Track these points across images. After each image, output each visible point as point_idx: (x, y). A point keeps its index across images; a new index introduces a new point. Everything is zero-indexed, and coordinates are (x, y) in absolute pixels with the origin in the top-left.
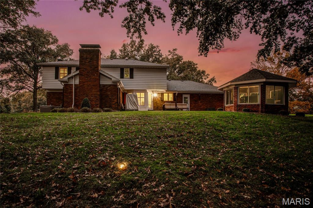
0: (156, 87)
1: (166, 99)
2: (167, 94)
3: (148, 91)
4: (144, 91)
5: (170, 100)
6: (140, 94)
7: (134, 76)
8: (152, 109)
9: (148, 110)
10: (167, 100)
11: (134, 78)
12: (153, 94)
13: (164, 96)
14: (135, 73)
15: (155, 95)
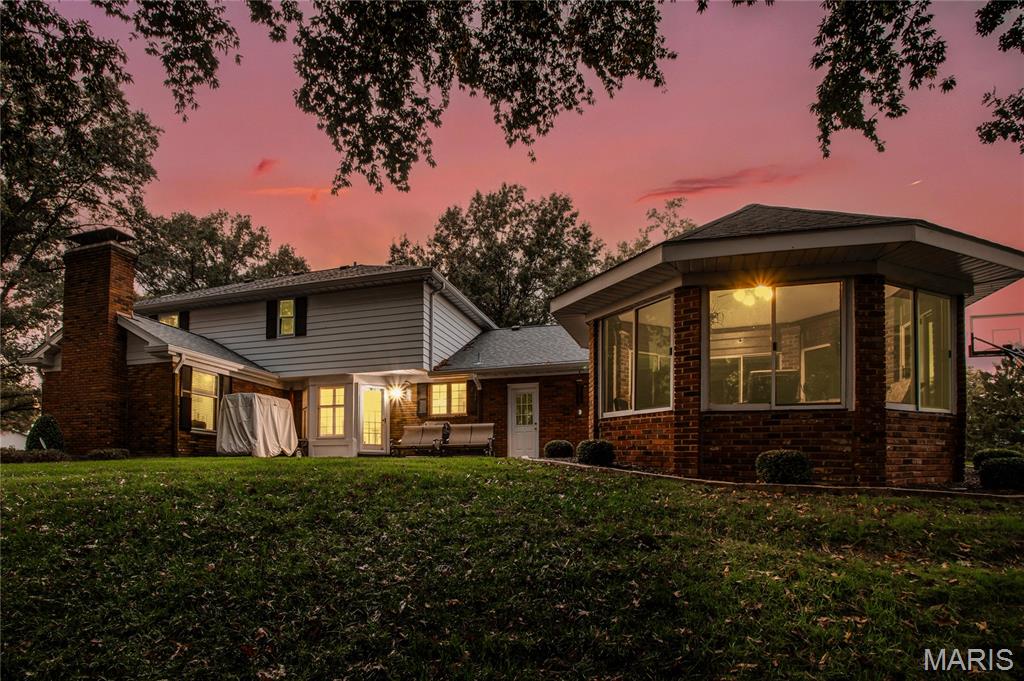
0: (397, 360)
1: (438, 406)
2: (445, 387)
3: (356, 378)
4: (343, 380)
5: (455, 410)
6: (334, 392)
7: (309, 327)
8: (383, 451)
9: (360, 455)
10: (444, 411)
11: (309, 333)
12: (386, 391)
13: (435, 396)
14: (313, 316)
15: (396, 393)
